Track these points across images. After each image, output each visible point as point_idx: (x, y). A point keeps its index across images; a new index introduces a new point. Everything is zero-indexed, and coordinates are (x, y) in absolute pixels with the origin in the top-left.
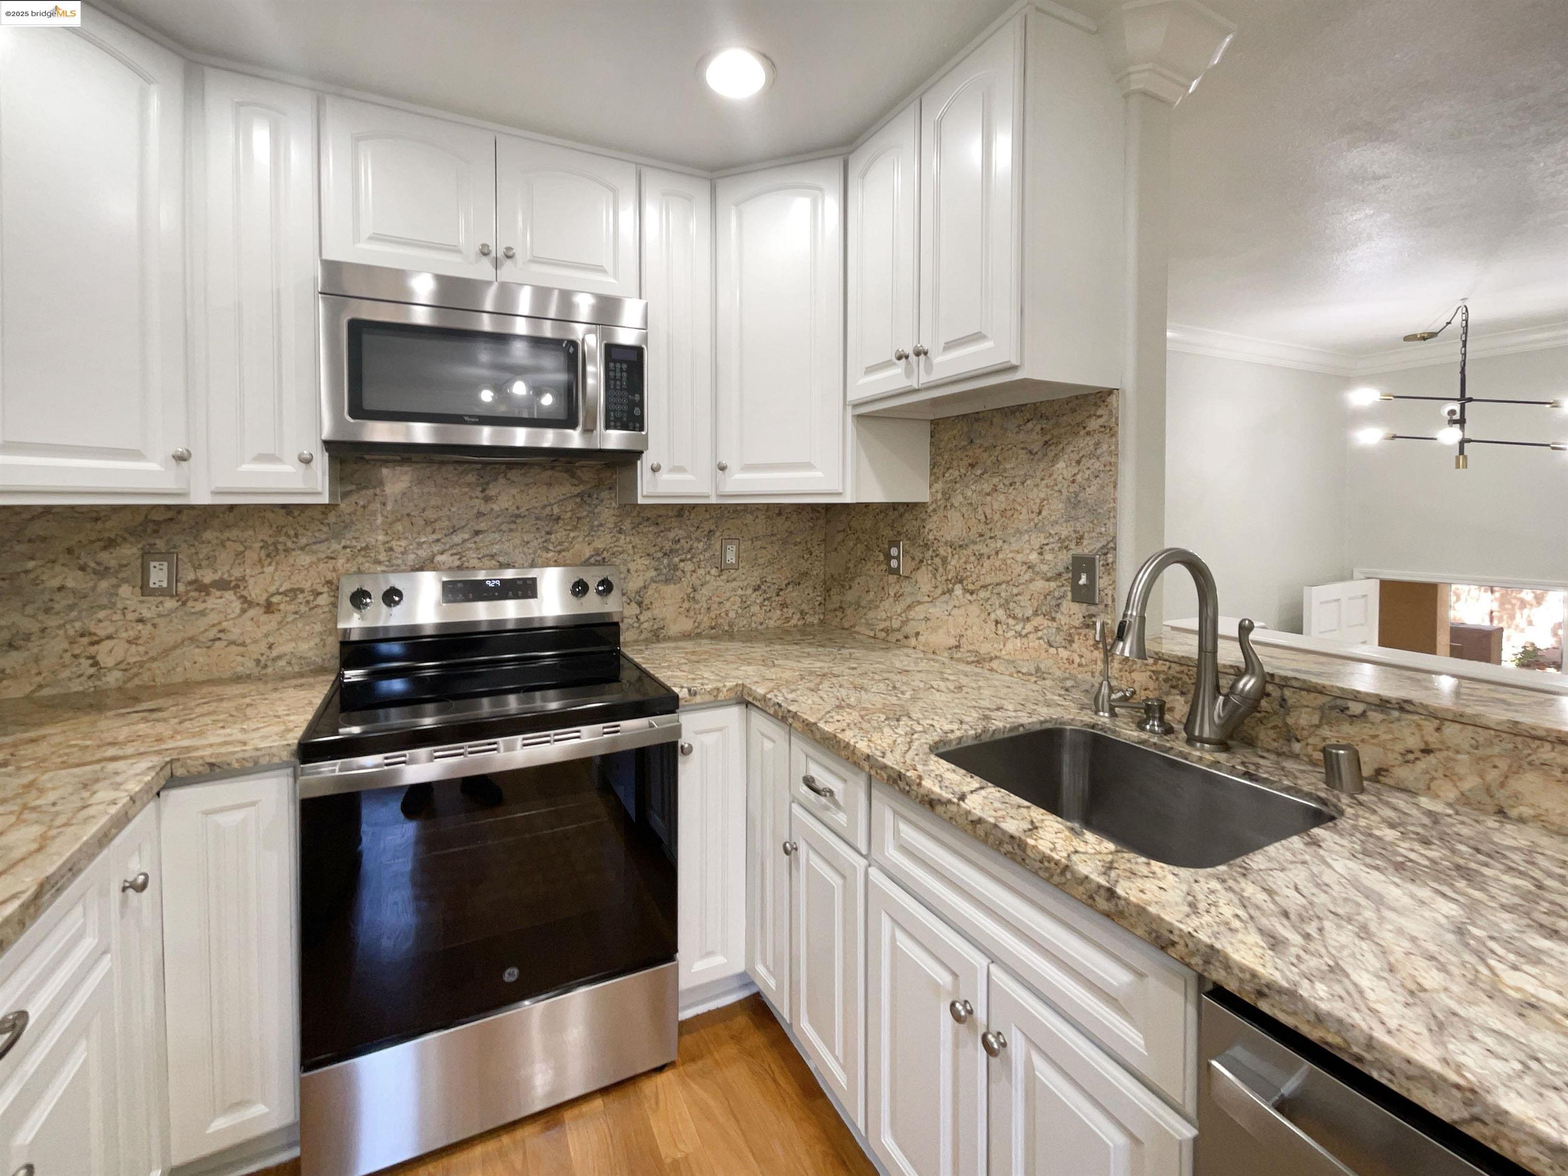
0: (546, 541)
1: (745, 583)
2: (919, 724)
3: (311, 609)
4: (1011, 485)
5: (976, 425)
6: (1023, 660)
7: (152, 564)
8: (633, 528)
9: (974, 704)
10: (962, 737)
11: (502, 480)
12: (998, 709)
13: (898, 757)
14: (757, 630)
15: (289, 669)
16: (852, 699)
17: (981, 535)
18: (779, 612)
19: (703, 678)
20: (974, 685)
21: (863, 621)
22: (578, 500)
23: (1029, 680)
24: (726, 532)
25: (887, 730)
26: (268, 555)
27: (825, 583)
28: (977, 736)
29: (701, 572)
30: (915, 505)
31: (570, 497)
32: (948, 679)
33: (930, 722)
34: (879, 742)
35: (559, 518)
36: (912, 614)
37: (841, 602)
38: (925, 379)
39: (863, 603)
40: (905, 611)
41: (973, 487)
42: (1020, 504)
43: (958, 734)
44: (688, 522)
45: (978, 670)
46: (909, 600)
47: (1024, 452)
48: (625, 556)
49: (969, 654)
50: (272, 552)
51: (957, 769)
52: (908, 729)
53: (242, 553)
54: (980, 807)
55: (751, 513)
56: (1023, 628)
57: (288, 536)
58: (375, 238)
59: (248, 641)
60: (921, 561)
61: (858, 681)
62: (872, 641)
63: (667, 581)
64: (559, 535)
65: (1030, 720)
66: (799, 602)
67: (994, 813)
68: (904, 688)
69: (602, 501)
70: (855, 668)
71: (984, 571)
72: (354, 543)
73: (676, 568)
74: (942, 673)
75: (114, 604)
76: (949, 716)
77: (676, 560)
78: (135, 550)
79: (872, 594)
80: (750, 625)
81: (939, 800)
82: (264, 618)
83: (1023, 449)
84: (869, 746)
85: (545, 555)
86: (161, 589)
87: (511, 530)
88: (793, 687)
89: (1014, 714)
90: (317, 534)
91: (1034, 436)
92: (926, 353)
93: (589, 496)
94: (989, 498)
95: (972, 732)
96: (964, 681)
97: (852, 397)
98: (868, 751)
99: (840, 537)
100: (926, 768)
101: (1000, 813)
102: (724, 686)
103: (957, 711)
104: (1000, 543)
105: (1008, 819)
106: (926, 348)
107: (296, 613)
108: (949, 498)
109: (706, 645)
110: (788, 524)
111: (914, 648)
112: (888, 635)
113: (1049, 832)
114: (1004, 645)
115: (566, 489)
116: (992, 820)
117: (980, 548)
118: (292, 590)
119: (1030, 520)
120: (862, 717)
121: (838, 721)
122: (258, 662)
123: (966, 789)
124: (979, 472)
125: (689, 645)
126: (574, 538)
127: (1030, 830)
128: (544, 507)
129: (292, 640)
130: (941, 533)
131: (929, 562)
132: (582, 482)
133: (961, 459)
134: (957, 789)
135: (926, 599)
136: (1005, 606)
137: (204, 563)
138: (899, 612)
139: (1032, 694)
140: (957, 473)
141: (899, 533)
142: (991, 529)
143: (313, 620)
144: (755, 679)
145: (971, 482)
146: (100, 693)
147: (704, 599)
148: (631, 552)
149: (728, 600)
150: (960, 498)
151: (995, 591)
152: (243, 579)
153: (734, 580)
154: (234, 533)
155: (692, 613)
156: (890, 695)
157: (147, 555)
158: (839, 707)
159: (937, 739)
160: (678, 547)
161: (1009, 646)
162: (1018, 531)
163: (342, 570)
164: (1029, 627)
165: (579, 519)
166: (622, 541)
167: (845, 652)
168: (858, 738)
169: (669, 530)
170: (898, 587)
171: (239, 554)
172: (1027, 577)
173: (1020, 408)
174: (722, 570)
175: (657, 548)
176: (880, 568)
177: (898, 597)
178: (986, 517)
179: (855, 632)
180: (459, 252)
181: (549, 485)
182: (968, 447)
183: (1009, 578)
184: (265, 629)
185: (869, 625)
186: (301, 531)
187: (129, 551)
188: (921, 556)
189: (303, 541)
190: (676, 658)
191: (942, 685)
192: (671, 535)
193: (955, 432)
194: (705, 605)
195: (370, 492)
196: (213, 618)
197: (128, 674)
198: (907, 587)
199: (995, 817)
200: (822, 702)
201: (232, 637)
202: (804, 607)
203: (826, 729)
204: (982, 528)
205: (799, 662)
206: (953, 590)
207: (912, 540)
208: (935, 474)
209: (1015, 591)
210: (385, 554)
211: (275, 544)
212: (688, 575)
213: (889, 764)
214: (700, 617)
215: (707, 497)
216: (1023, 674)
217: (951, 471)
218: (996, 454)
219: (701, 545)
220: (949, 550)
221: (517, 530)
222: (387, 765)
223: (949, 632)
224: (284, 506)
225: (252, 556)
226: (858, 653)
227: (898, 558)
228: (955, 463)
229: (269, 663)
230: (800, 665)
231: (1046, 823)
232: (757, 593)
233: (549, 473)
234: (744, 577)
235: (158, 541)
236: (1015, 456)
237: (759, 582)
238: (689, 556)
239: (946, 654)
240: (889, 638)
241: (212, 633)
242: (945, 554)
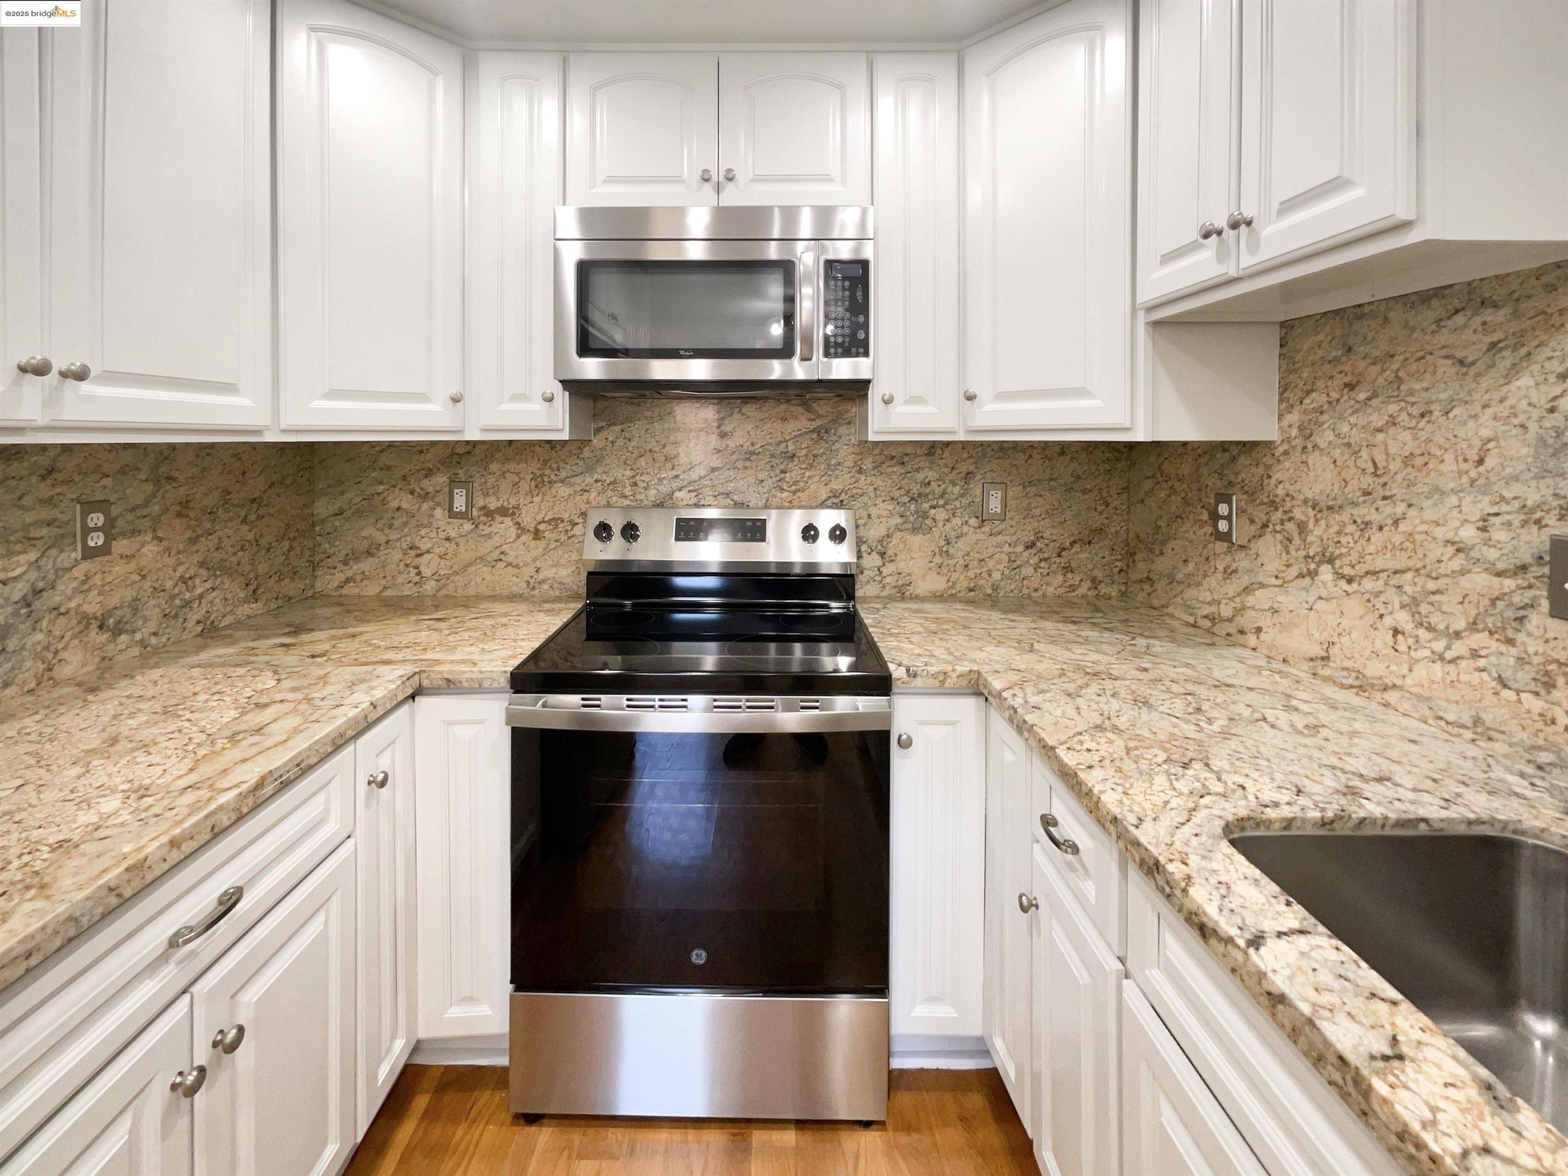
0: (780, 480)
1: (1015, 538)
2: (1219, 779)
3: (569, 538)
4: (1423, 415)
5: (1357, 326)
6: (1448, 701)
7: (456, 491)
8: (876, 468)
9: (1334, 761)
10: (1294, 819)
11: (736, 416)
12: (1380, 780)
13: (1162, 832)
14: (1030, 597)
15: (551, 592)
16: (1123, 719)
17: (1366, 493)
18: (1060, 578)
19: (932, 656)
20: (1345, 728)
21: (1178, 600)
22: (815, 436)
23: (1460, 736)
24: (989, 475)
25: (1160, 781)
26: (537, 486)
27: (1127, 545)
28: (1324, 823)
29: (957, 521)
30: (1254, 444)
31: (806, 433)
32: (1296, 710)
33: (1240, 780)
34: (1140, 798)
35: (794, 455)
36: (1250, 600)
37: (1149, 571)
38: (1248, 261)
39: (1180, 576)
40: (1239, 595)
41: (1353, 420)
42: (1440, 447)
43: (1286, 812)
44: (941, 462)
45: (1357, 701)
46: (1245, 581)
47: (1449, 362)
48: (865, 499)
49: (1345, 673)
50: (540, 483)
51: (1265, 880)
52: (1198, 785)
53: (517, 483)
54: (1287, 972)
55: (1023, 451)
56: (1448, 647)
57: (552, 470)
58: (611, 180)
59: (521, 564)
60: (1265, 526)
61: (1144, 691)
62: (1192, 630)
63: (915, 530)
64: (793, 474)
65: (1444, 814)
66: (1090, 566)
67: (1312, 994)
68: (1215, 713)
69: (840, 437)
70: (1145, 670)
71: (1371, 548)
72: (604, 477)
73: (925, 515)
74: (1289, 696)
75: (431, 524)
76: (1279, 776)
77: (926, 506)
78: (445, 479)
79: (1191, 565)
80: (1020, 591)
81: (1215, 931)
82: (533, 544)
83: (1446, 357)
84: (1121, 802)
85: (779, 495)
86: (460, 512)
87: (746, 468)
88: (1043, 686)
89: (1411, 795)
90: (574, 468)
91: (1468, 335)
92: (1249, 223)
93: (827, 432)
94: (1380, 437)
95: (1316, 814)
96: (1325, 716)
97: (1145, 296)
98: (1116, 810)
99: (1148, 485)
100: (1204, 864)
101: (1325, 999)
102: (953, 670)
103: (1296, 768)
104: (1401, 508)
105: (1341, 1018)
106: (1247, 213)
107: (557, 541)
108: (1311, 435)
109: (958, 612)
110: (1074, 465)
111: (1254, 649)
112: (1214, 624)
113: (1429, 1077)
114: (1410, 670)
115: (801, 423)
116: (1306, 1009)
117: (1364, 512)
118: (554, 519)
119: (1461, 473)
120: (1128, 750)
121: (1089, 750)
122: (528, 583)
123: (1269, 926)
124: (1362, 396)
125: (936, 609)
126: (810, 477)
127: (1386, 1058)
128: (780, 443)
129: (551, 566)
130: (1297, 487)
131: (1278, 528)
132: (819, 416)
133: (1331, 377)
134: (1250, 921)
135: (1273, 581)
136: (1412, 605)
137: (491, 491)
138: (1231, 594)
139: (1461, 762)
140: (1323, 399)
141: (1230, 483)
142: (1385, 484)
143: (570, 548)
144: (997, 667)
145: (1349, 411)
146: (421, 597)
147: (960, 554)
148: (872, 495)
149: (991, 557)
150: (1329, 436)
151: (1392, 582)
152: (517, 507)
153: (1000, 533)
154: (511, 466)
155: (944, 570)
156: (1187, 722)
157: (454, 483)
158: (1099, 728)
159: (1243, 812)
160: (928, 490)
161: (1420, 672)
162: (1437, 489)
163: (594, 503)
164: (1459, 649)
165: (815, 456)
166: (862, 483)
167: (1141, 642)
168: (1109, 784)
169: (918, 470)
170: (1229, 558)
171: (515, 484)
172: (1456, 564)
173: (1439, 292)
174: (983, 521)
175: (903, 491)
176: (1203, 531)
177: (1230, 573)
178: (1375, 465)
179: (1168, 614)
180: (683, 182)
181: (784, 419)
182: (1344, 359)
183: (1419, 565)
184: (534, 553)
185: (1189, 609)
186: (562, 464)
187: (441, 479)
188: (1265, 518)
189: (563, 474)
190: (914, 624)
191: (1283, 719)
192: (920, 476)
193: (1321, 337)
194: (961, 562)
195: (618, 428)
196: (496, 541)
197: (439, 584)
198: (1242, 562)
199: (1314, 1005)
200: (1076, 717)
201: (509, 559)
202: (1098, 573)
203: (1066, 760)
204: (1367, 481)
205: (1067, 649)
206: (1316, 573)
207: (1251, 494)
208: (1288, 399)
209: (1432, 585)
210: (629, 488)
211: (542, 476)
212: (941, 524)
213: (1143, 840)
214: (955, 576)
215: (954, 433)
216: (1448, 723)
217: (1314, 395)
218: (1395, 367)
219: (956, 490)
220: (1311, 513)
221: (751, 468)
222: (584, 706)
223: (1310, 636)
224: (549, 442)
225: (524, 486)
226: (1158, 647)
227: (1229, 518)
228: (1320, 384)
229: (537, 585)
230: (1068, 654)
231: (1429, 1053)
232: (1029, 551)
233: (784, 407)
234: (1012, 530)
235: (460, 471)
236: (1431, 369)
237: (1032, 538)
238: (941, 502)
239: (1305, 666)
240: (1215, 629)
241: (496, 555)
242: (1304, 519)
